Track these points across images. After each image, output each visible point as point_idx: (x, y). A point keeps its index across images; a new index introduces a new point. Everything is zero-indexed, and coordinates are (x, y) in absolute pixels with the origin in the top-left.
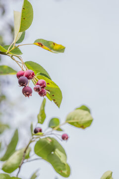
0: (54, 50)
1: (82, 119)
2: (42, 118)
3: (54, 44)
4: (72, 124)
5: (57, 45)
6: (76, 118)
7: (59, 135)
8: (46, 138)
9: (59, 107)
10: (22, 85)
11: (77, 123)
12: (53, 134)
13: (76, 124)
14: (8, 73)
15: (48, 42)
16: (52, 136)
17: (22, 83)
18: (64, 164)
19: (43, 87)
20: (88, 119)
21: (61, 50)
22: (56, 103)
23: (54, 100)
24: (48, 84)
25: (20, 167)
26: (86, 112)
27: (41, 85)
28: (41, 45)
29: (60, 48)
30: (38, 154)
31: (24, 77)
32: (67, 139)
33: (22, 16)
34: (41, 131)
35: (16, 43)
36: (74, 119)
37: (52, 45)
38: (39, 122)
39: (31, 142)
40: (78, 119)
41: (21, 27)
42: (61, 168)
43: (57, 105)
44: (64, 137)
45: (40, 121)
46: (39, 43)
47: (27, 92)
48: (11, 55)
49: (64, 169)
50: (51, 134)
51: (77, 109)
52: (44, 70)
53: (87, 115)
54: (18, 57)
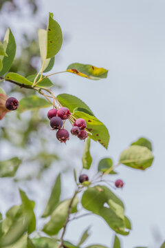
0: (94, 76)
1: (140, 158)
2: (88, 161)
3: (93, 68)
4: (128, 165)
5: (97, 69)
6: (132, 157)
7: (112, 182)
8: (95, 187)
9: (107, 148)
10: (56, 128)
11: (134, 163)
12: (104, 181)
13: (132, 165)
14: (39, 107)
15: (85, 66)
16: (102, 184)
17: (55, 125)
18: (121, 219)
19: (83, 128)
20: (147, 157)
21: (103, 74)
22: (102, 144)
23: (99, 141)
24: (89, 121)
25: (65, 227)
26: (145, 149)
27: (79, 126)
28: (76, 71)
29: (102, 72)
30: (87, 208)
31: (57, 118)
32: (122, 186)
33: (48, 39)
34: (87, 179)
35: (44, 72)
36: (129, 159)
37: (90, 70)
38: (84, 167)
39: (76, 193)
40: (134, 159)
41: (48, 52)
42: (118, 224)
43: (104, 146)
44: (119, 184)
45: (86, 166)
46: (73, 70)
47: (62, 137)
48: (38, 89)
49: (122, 225)
50: (101, 181)
51: (133, 144)
52: (83, 103)
53: (145, 152)
54: (47, 91)
